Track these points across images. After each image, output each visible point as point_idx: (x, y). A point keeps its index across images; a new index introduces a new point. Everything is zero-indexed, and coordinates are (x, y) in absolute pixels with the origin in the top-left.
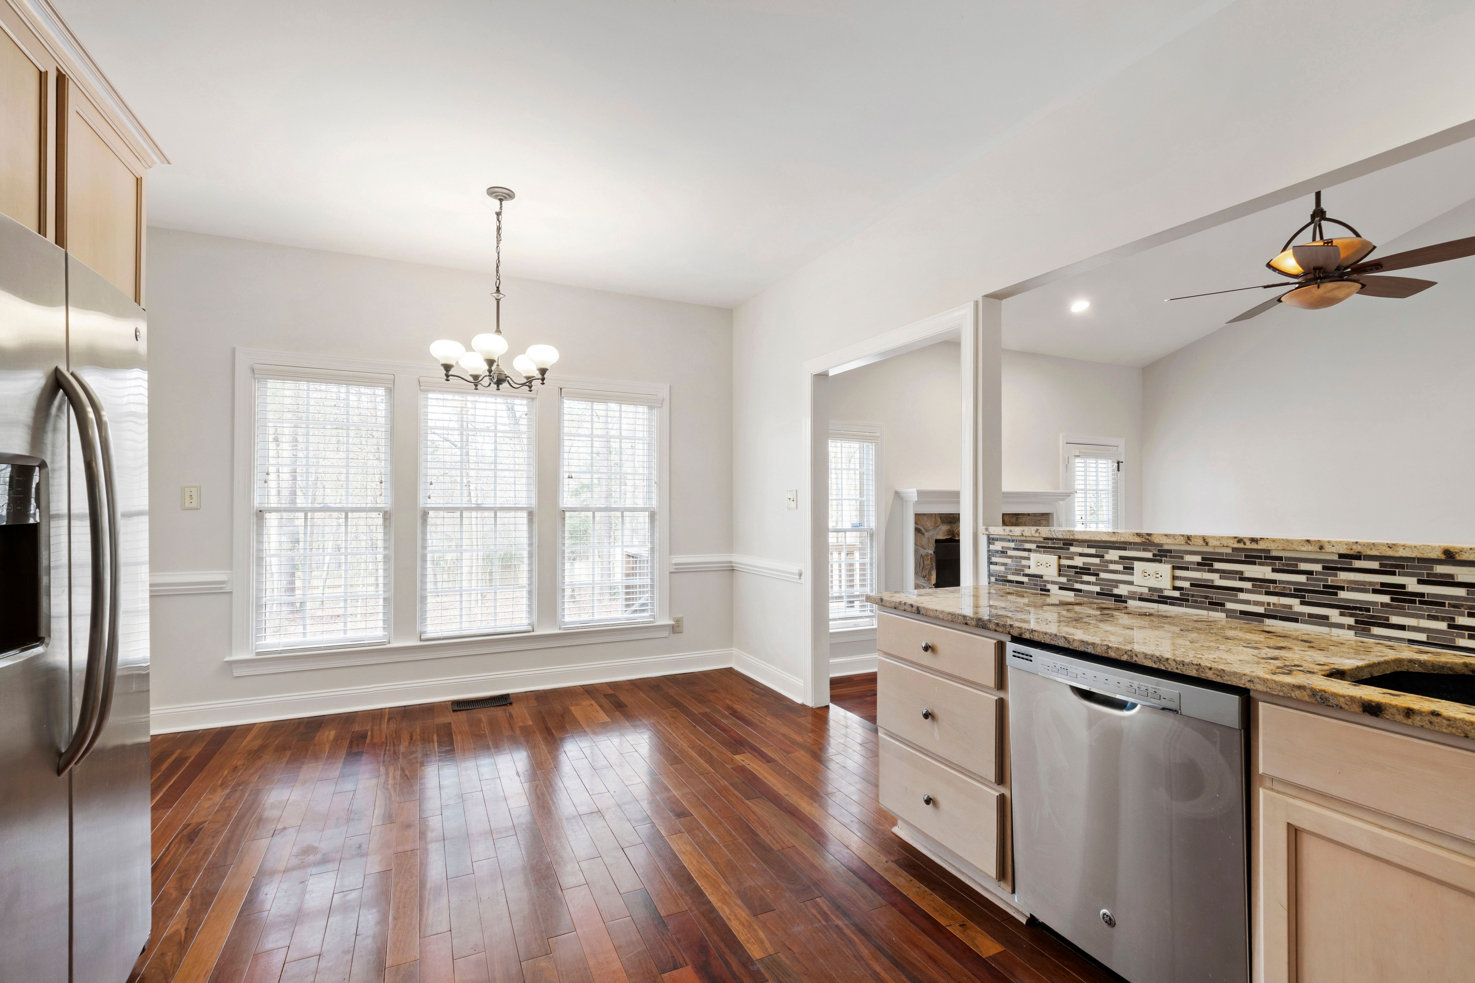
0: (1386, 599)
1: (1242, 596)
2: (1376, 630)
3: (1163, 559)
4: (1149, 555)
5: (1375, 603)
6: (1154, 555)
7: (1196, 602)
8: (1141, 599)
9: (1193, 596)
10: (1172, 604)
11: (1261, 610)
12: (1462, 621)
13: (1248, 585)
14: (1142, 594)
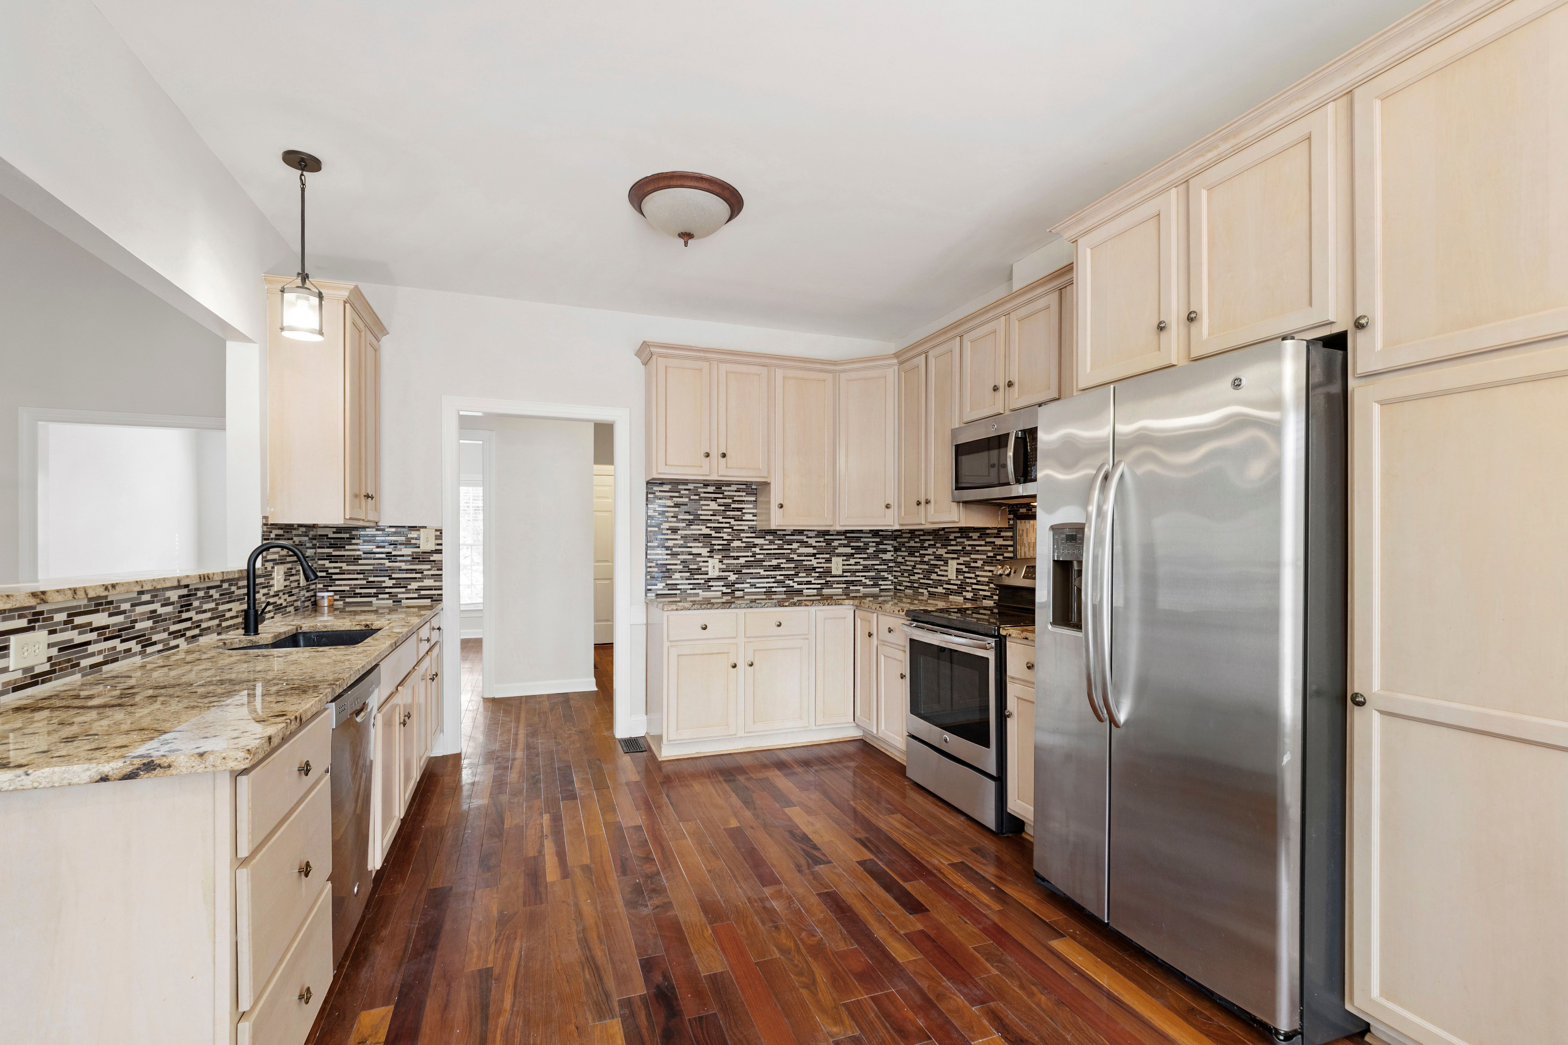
0: (150, 623)
1: (91, 649)
2: (149, 650)
3: (37, 624)
4: (23, 623)
5: (146, 629)
6: (30, 622)
7: (61, 670)
8: (15, 689)
9: (60, 663)
10: (43, 682)
11: (99, 659)
12: (173, 628)
13: (93, 636)
14: (16, 681)
